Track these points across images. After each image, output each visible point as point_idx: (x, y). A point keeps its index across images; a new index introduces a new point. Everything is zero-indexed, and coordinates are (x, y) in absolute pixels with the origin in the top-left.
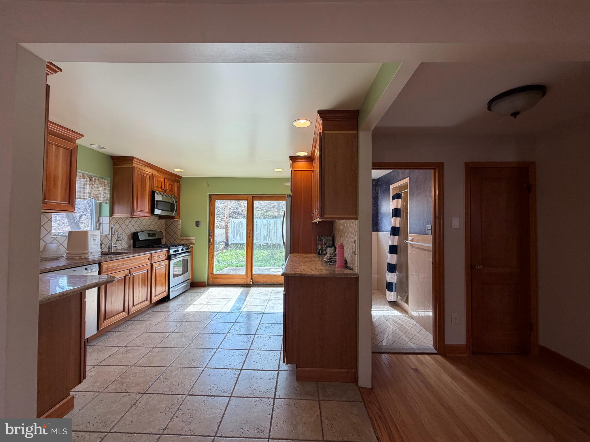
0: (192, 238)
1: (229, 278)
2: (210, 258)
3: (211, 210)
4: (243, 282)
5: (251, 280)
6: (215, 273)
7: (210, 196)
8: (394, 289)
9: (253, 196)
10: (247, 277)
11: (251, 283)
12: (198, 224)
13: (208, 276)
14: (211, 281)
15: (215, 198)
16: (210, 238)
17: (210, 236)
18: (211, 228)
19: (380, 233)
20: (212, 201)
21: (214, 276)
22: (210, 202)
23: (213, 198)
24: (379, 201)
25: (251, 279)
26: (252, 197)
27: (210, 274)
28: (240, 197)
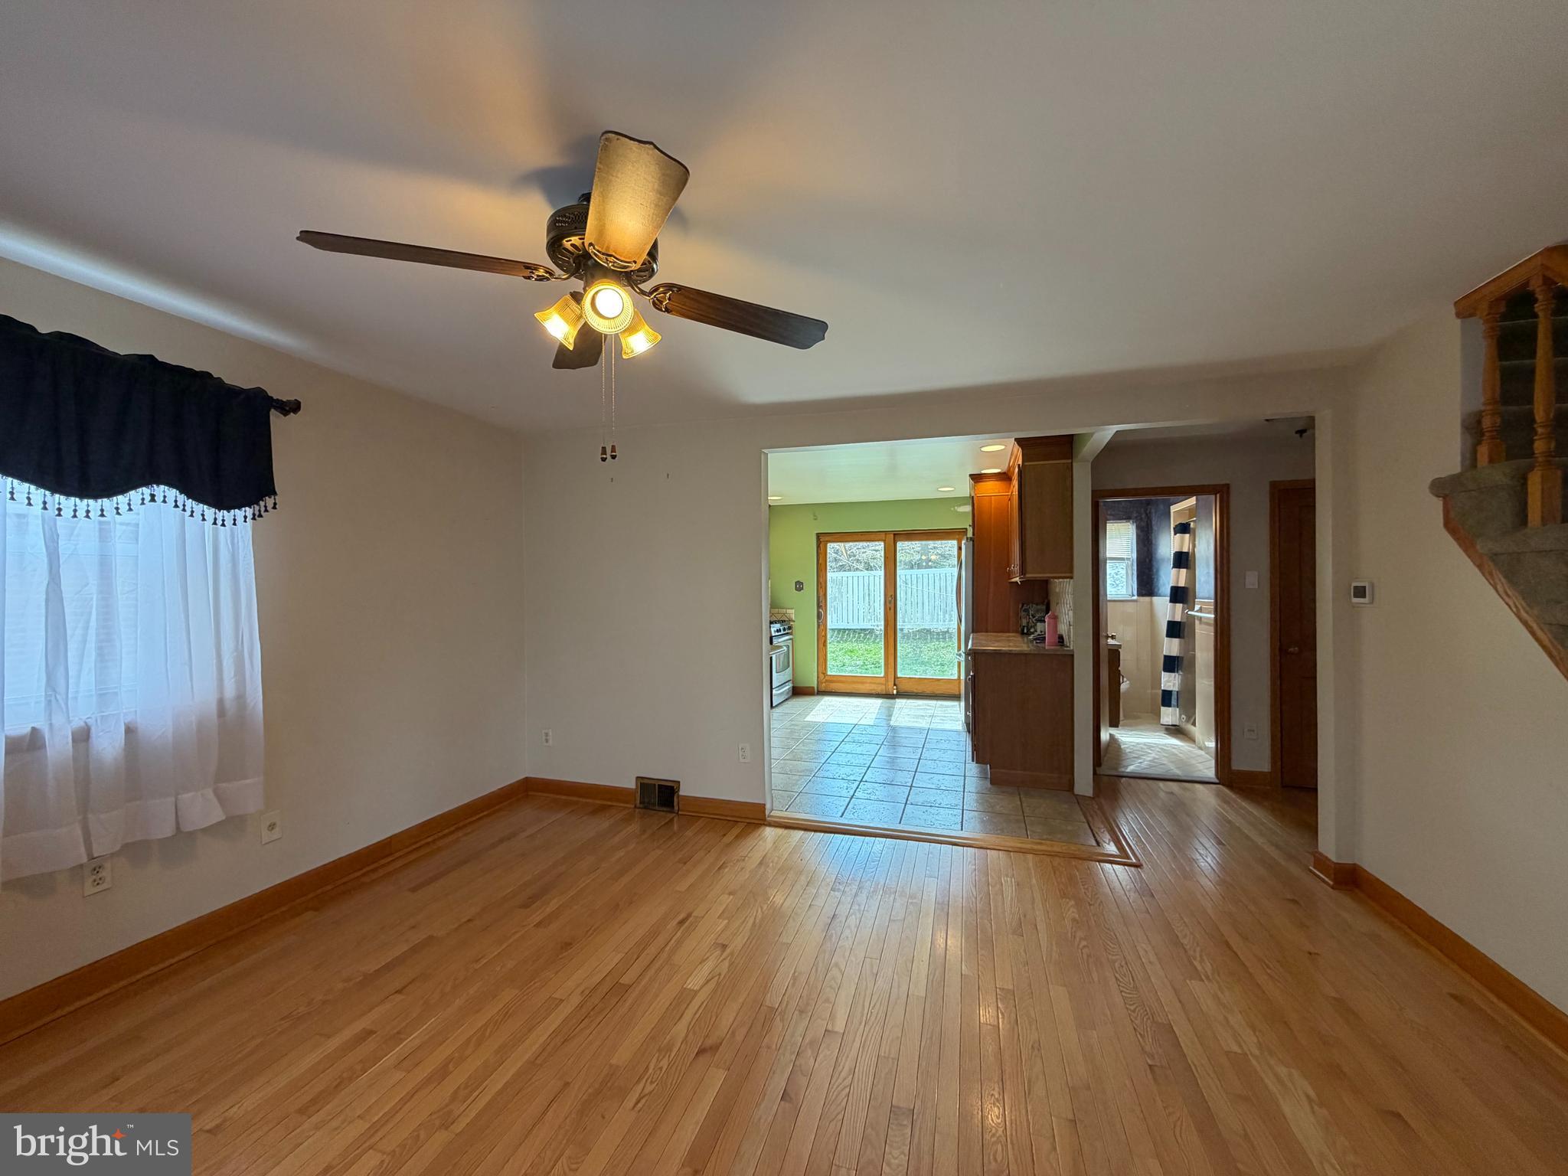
0: (789, 611)
1: (854, 682)
2: (821, 646)
3: (820, 562)
4: (880, 689)
5: (895, 687)
6: (829, 673)
7: (818, 535)
8: (1174, 702)
9: (894, 534)
10: (887, 681)
11: (895, 692)
12: (799, 586)
13: (818, 677)
14: (823, 687)
15: (827, 539)
16: (821, 610)
17: (819, 606)
18: (821, 594)
19: (1155, 599)
20: (821, 545)
21: (827, 678)
22: (818, 547)
23: (822, 540)
24: (1153, 535)
25: (895, 685)
26: (892, 535)
27: (821, 676)
28: (872, 536)
